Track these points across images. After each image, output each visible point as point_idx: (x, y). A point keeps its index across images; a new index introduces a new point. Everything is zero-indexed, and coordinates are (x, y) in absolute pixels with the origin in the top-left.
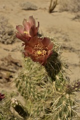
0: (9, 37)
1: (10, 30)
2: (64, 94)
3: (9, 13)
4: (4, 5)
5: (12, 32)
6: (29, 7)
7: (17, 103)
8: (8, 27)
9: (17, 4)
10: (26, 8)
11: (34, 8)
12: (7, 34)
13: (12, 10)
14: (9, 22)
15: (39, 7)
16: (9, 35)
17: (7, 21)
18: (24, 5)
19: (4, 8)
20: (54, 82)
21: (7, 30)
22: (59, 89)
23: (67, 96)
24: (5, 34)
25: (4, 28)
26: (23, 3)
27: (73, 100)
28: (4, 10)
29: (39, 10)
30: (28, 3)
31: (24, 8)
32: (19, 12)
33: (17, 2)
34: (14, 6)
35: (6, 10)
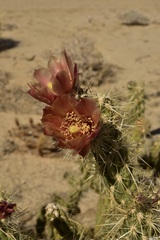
0: (94, 73)
1: (96, 61)
2: (133, 211)
3: (98, 30)
4: (90, 17)
5: (100, 64)
6: (134, 19)
7: (56, 214)
8: (94, 56)
9: (113, 15)
10: (129, 22)
11: (143, 22)
12: (91, 69)
13: (104, 25)
14: (95, 46)
15: (152, 20)
16: (95, 69)
17: (92, 45)
18: (126, 15)
19: (90, 21)
20: (112, 188)
21: (91, 61)
22: (123, 202)
23: (140, 215)
24: (87, 68)
25: (85, 58)
26: (123, 13)
27: (152, 225)
28: (90, 25)
29: (151, 26)
30: (132, 12)
31: (125, 21)
32: (115, 29)
33: (114, 11)
34: (107, 18)
35: (94, 25)
